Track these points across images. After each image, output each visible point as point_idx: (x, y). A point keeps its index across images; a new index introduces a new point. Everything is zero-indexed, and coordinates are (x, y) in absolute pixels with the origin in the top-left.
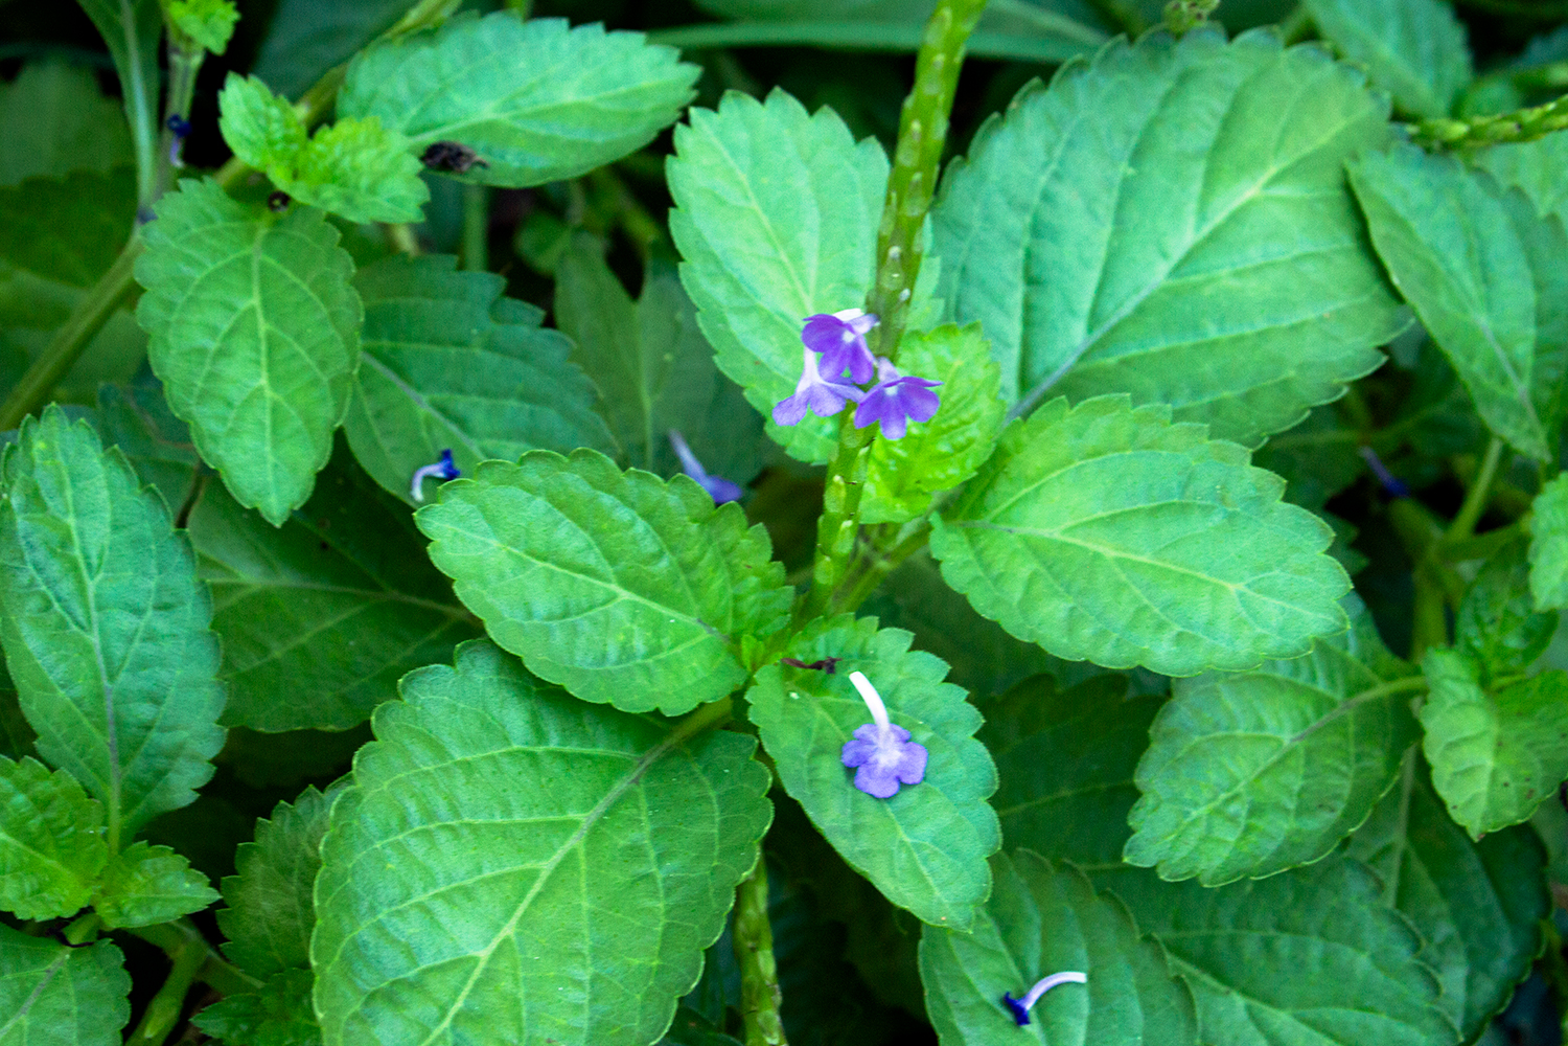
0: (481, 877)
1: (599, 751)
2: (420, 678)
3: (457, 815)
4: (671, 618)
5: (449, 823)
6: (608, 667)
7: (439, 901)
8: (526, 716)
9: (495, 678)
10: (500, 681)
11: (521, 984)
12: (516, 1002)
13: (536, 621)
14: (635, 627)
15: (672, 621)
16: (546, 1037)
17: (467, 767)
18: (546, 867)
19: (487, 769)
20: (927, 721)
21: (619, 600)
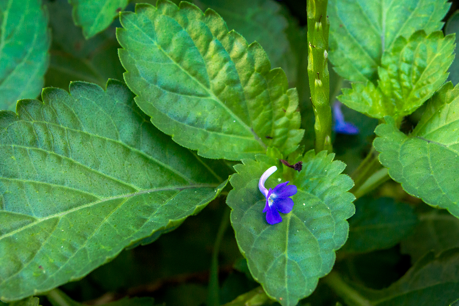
0: (62, 186)
1: (169, 167)
2: (84, 87)
3: (68, 155)
4: (234, 120)
5: (60, 155)
6: (185, 124)
7: (32, 185)
8: (133, 130)
9: (125, 105)
10: (126, 107)
11: (48, 239)
12: (39, 244)
13: (157, 86)
14: (210, 113)
15: (234, 121)
16: (40, 265)
17: (87, 137)
18: (102, 199)
19: (96, 143)
20: (331, 208)
21: (209, 98)
